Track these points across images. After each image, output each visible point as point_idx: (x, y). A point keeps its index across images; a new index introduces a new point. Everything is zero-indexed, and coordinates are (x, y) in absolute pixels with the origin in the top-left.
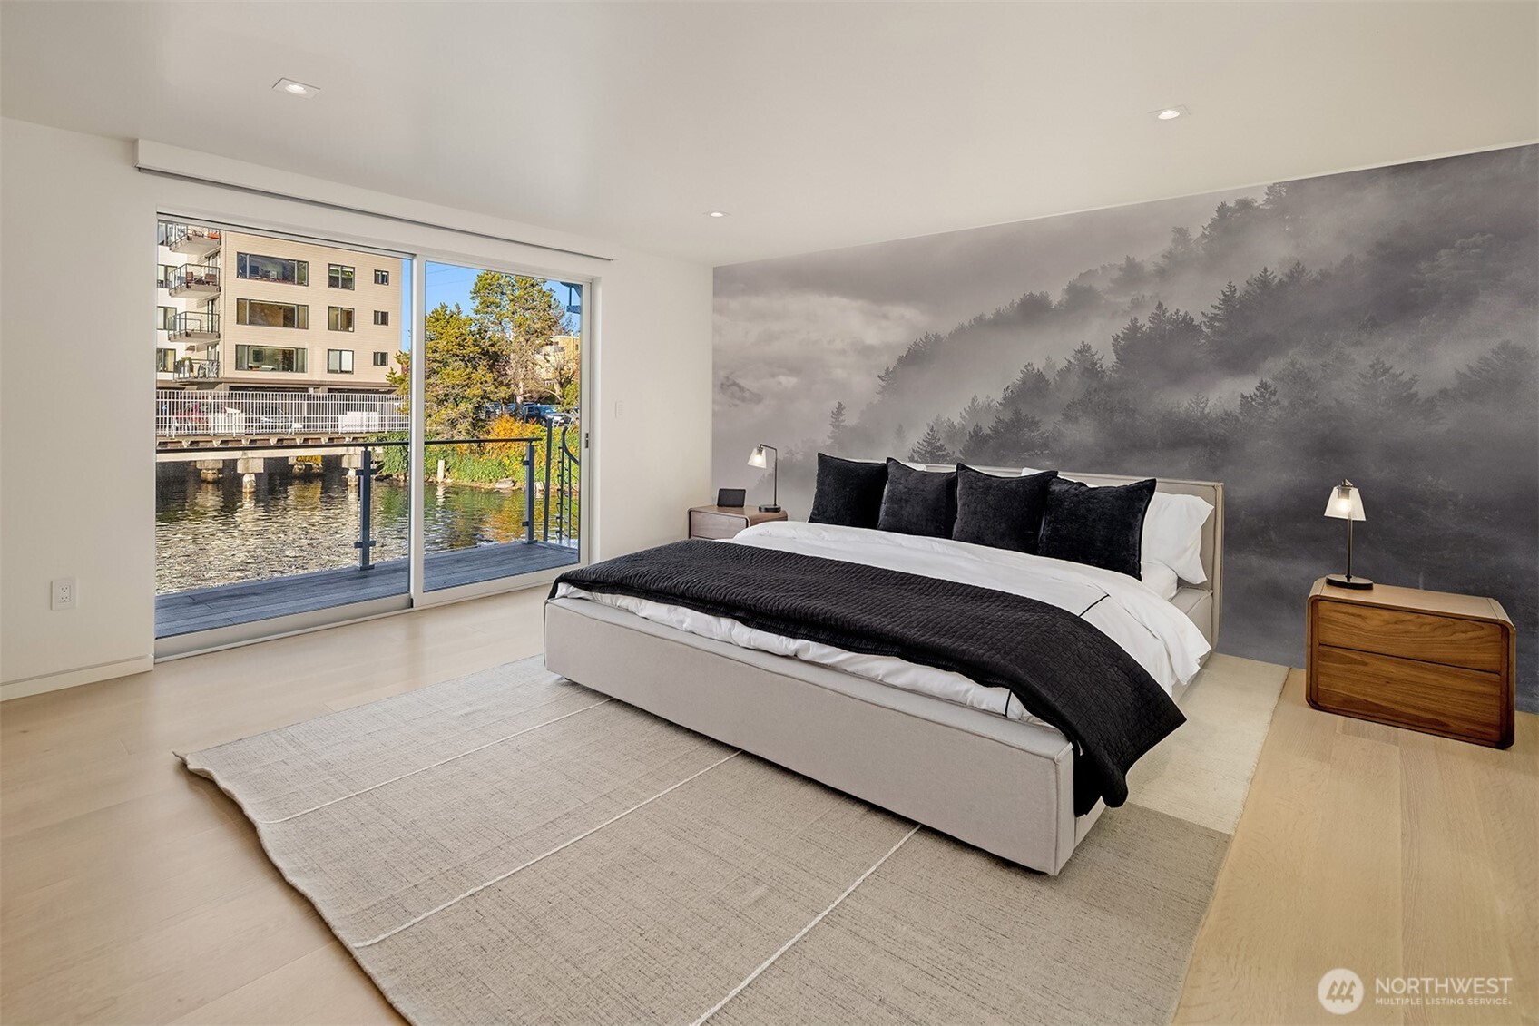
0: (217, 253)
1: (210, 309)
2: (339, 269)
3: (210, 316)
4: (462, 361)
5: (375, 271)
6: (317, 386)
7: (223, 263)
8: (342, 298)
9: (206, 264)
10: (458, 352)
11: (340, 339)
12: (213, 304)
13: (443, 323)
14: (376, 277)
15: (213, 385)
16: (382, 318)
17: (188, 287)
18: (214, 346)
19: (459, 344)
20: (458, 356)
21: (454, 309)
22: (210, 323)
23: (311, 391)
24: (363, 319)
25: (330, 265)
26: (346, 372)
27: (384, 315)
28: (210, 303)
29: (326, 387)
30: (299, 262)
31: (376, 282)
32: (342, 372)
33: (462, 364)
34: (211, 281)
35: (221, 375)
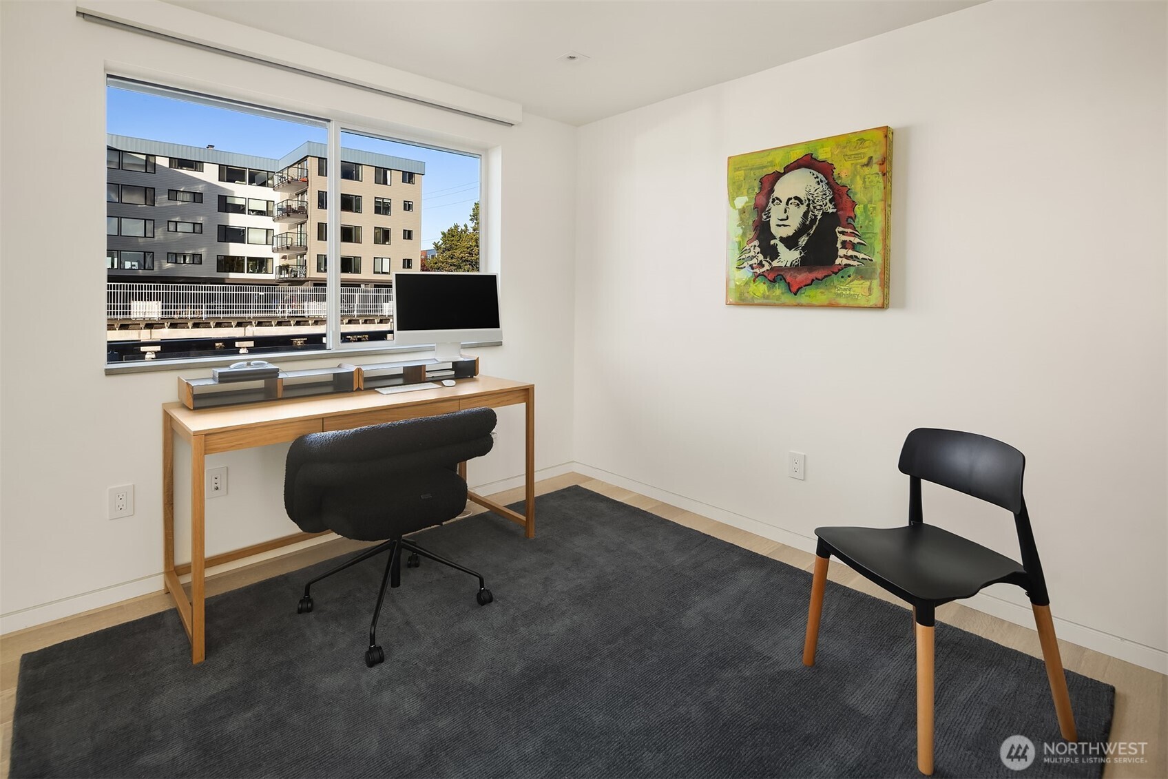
0: (305, 191)
1: (299, 230)
2: (381, 201)
3: (299, 235)
4: (470, 264)
5: (404, 201)
6: (367, 282)
7: (309, 199)
8: (383, 221)
9: (296, 199)
10: (469, 259)
11: (382, 249)
12: (301, 227)
13: (457, 238)
14: (405, 205)
15: (301, 283)
16: (408, 235)
17: (288, 215)
18: (302, 256)
19: (469, 254)
20: (467, 261)
21: (464, 228)
22: (299, 240)
23: (363, 286)
24: (397, 235)
25: (376, 198)
26: (385, 273)
27: (410, 232)
28: (299, 226)
29: (373, 284)
30: (356, 196)
31: (405, 209)
32: (383, 273)
33: (470, 267)
34: (302, 211)
35: (308, 276)
